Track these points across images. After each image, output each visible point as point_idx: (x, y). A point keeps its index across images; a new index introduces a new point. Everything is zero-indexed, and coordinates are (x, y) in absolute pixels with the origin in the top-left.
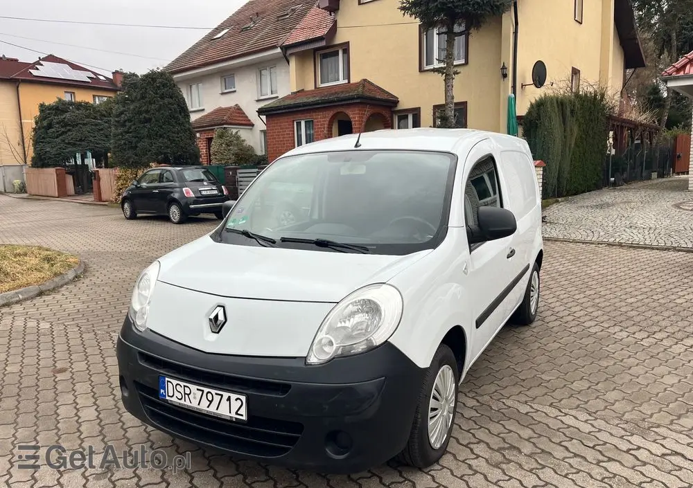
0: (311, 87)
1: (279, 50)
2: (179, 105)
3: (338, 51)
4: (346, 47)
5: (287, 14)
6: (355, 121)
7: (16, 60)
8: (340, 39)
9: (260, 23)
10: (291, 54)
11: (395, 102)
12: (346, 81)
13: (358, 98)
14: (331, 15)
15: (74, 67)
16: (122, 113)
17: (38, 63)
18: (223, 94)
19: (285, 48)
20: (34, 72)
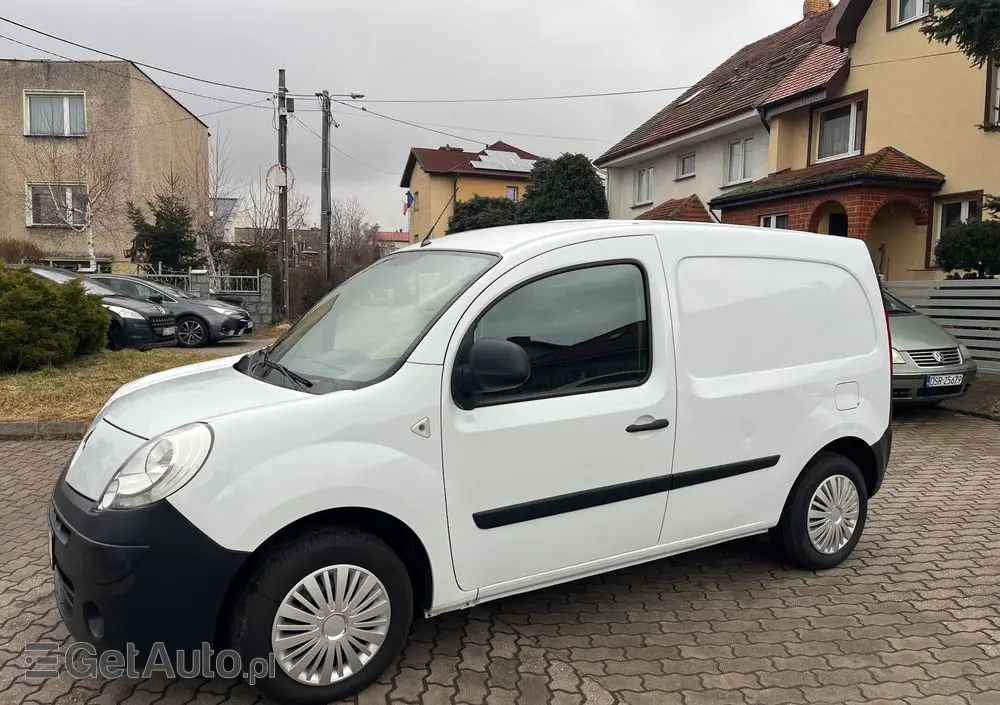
0: (800, 164)
1: (755, 113)
2: (592, 198)
3: (850, 106)
4: (861, 100)
5: (784, 59)
6: (853, 215)
7: (461, 150)
8: (853, 87)
9: (746, 75)
10: (774, 118)
11: (938, 182)
12: (858, 152)
13: (858, 178)
14: (842, 51)
15: (523, 155)
16: (525, 211)
17: (483, 153)
18: (678, 180)
19: (765, 109)
20: (476, 164)
